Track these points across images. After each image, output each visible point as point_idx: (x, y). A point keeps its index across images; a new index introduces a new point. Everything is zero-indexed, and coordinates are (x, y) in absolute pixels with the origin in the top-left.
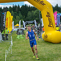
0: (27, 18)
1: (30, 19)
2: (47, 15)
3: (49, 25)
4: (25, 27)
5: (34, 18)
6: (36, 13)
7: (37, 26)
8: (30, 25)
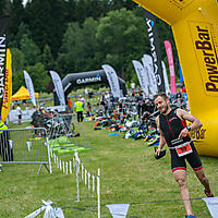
0: (61, 55)
2: (197, 43)
3: (207, 84)
4: (62, 100)
5: (98, 55)
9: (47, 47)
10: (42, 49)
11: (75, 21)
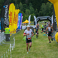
9: (36, 9)
10: (35, 10)
11: (44, 3)
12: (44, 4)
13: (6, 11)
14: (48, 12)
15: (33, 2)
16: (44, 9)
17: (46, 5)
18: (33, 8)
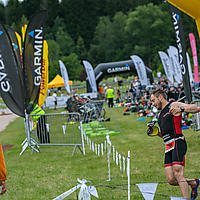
0: (93, 46)
1: (109, 51)
6: (135, 22)
7: (152, 82)
8: (116, 79)
9: (80, 39)
10: (76, 41)
11: (106, 15)
12: (107, 19)
13: (36, 47)
14: (122, 48)
15: (68, 13)
16: (105, 35)
17: (112, 21)
18: (70, 33)
